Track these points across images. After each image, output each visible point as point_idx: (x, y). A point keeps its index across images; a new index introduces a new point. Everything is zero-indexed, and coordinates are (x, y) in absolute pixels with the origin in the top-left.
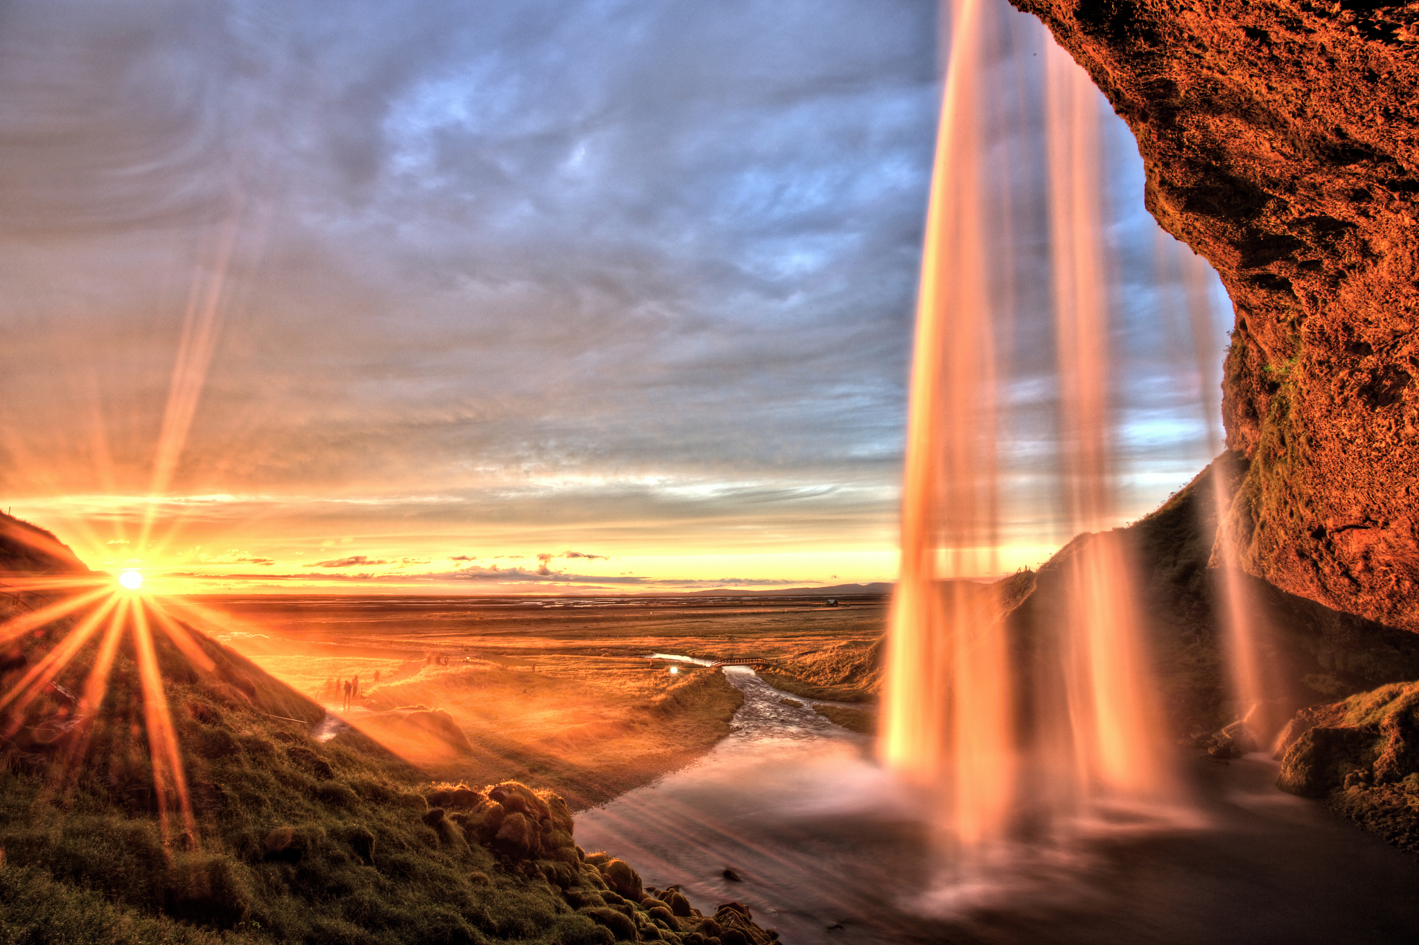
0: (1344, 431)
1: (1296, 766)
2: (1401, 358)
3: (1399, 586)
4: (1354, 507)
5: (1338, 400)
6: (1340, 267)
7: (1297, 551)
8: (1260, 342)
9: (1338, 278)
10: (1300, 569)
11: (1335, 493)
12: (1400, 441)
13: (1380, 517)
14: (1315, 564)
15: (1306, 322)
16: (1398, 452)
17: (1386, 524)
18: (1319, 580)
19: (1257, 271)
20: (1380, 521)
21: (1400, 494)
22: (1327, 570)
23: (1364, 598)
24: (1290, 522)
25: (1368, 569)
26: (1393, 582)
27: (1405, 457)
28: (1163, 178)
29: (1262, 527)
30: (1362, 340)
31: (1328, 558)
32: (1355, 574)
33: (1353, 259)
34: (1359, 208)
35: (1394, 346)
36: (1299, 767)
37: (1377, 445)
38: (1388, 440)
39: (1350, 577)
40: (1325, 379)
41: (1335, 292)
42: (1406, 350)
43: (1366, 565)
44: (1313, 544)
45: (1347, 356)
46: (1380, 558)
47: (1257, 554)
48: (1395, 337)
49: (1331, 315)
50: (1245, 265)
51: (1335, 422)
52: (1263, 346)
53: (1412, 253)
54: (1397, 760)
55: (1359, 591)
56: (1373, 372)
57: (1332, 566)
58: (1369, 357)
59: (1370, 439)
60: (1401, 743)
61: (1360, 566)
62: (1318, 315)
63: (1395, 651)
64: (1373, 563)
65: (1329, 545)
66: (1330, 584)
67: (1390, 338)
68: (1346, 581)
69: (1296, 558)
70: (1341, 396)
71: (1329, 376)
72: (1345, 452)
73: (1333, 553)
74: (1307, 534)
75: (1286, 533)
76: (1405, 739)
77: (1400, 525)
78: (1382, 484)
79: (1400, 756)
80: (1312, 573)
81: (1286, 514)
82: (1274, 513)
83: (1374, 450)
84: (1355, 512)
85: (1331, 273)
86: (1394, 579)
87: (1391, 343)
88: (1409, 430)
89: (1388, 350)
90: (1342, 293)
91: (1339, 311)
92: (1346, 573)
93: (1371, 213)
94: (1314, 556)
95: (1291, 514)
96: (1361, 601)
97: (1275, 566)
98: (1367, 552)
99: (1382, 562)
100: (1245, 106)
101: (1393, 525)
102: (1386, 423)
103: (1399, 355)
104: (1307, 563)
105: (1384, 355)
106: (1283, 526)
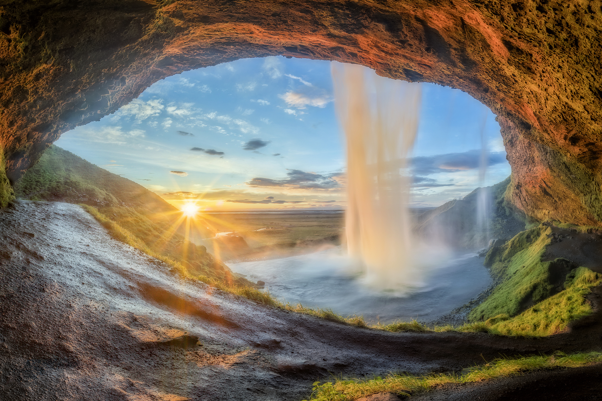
18: (521, 202)
22: (522, 199)
31: (521, 195)
45: (508, 130)
56: (512, 135)
61: (527, 198)
65: (520, 191)
74: (515, 188)
86: (531, 201)
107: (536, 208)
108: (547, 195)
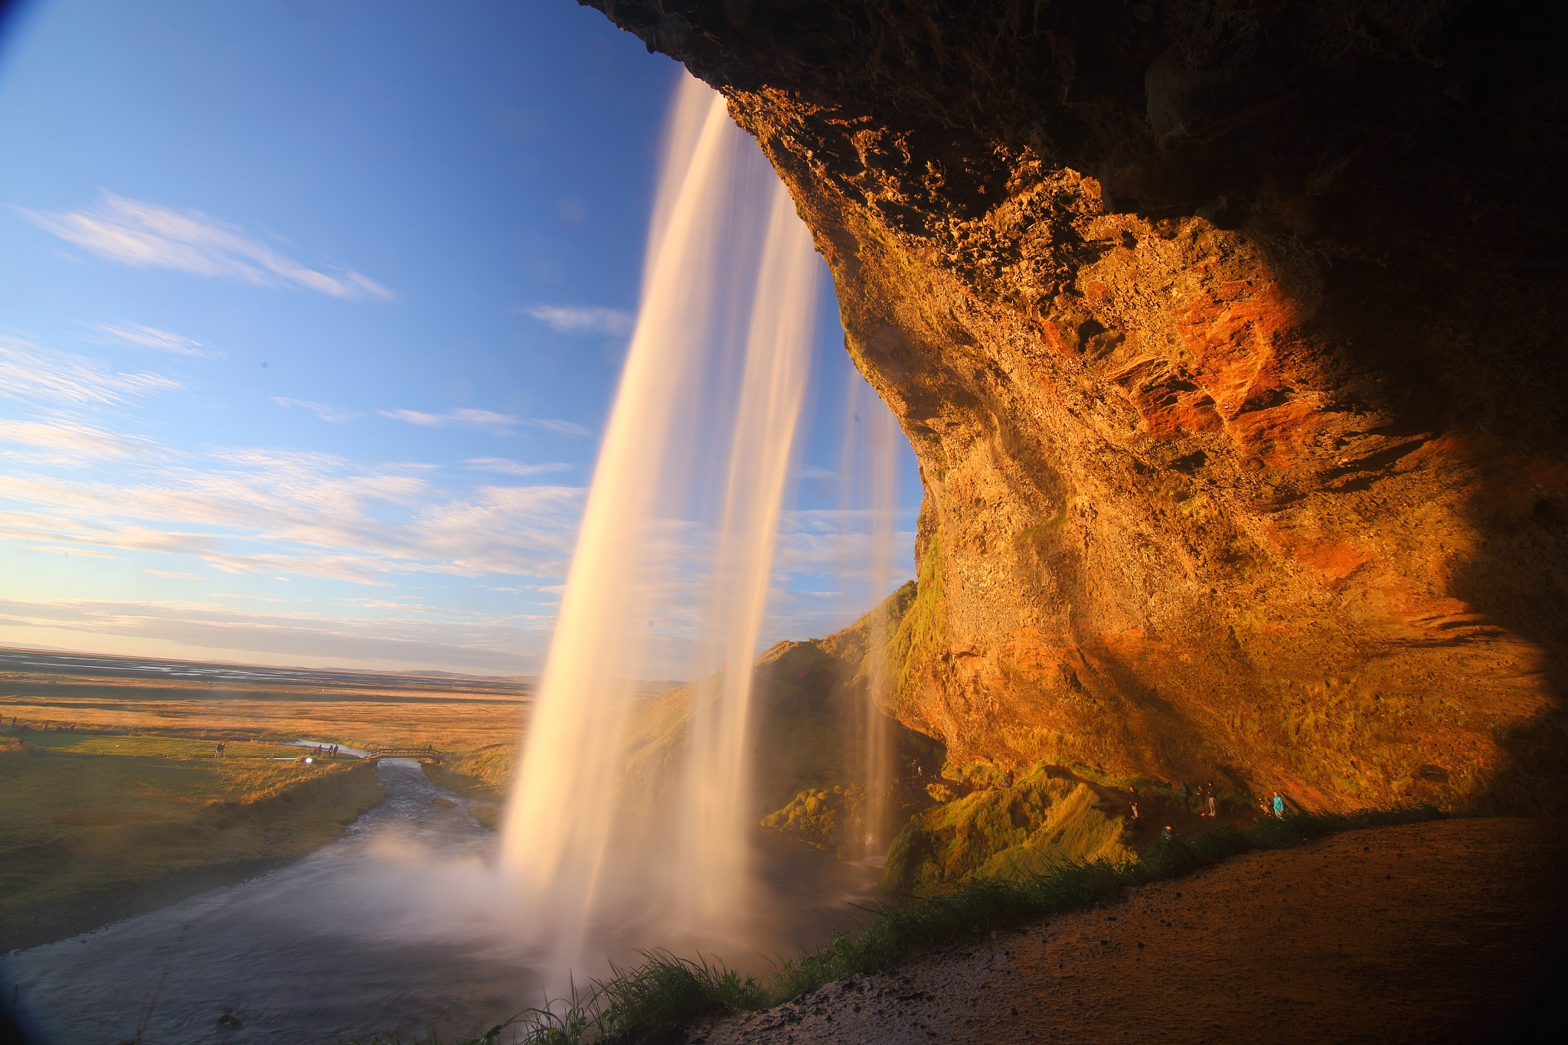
0: (964, 570)
1: (893, 866)
2: (1003, 515)
3: (992, 708)
4: (967, 637)
5: (961, 544)
6: (972, 432)
7: (933, 671)
8: (932, 489)
9: (970, 442)
10: (935, 688)
11: (958, 623)
12: (995, 583)
13: (981, 647)
14: (943, 684)
15: (948, 474)
16: (993, 593)
17: (985, 653)
18: (946, 699)
19: (919, 423)
20: (982, 650)
21: (994, 629)
22: (951, 692)
23: (973, 716)
24: (932, 646)
25: (976, 692)
26: (990, 703)
27: (997, 598)
28: (851, 321)
29: (914, 649)
30: (981, 497)
31: (953, 680)
32: (968, 695)
33: (980, 428)
34: (980, 386)
35: (999, 505)
36: (896, 866)
37: (982, 585)
38: (989, 581)
39: (964, 697)
40: (956, 524)
41: (967, 452)
42: (1007, 508)
43: (975, 688)
44: (943, 666)
45: (971, 507)
46: (984, 682)
47: (908, 673)
48: (1000, 498)
49: (964, 471)
50: (910, 415)
51: (958, 561)
52: (934, 492)
53: (1010, 431)
54: (962, 858)
55: (970, 710)
56: (985, 522)
57: (955, 687)
58: (985, 511)
59: (979, 579)
60: (967, 843)
61: (971, 688)
62: (956, 470)
63: (990, 764)
64: (980, 687)
65: (953, 668)
66: (952, 702)
67: (998, 498)
68: (963, 700)
69: (932, 679)
70: (964, 540)
71: (959, 522)
72: (963, 587)
73: (955, 675)
74: (940, 657)
75: (927, 655)
76: (970, 840)
77: (992, 655)
78: (984, 619)
79: (965, 855)
80: (941, 692)
81: (929, 638)
82: (922, 637)
83: (979, 589)
84: (968, 641)
85: (966, 436)
86: (990, 701)
87: (998, 502)
88: (1001, 575)
89: (996, 507)
90: (973, 454)
91: (969, 469)
92: (962, 695)
93: (988, 392)
94: (944, 677)
95: (932, 639)
96: (970, 719)
97: (919, 684)
98: (975, 676)
99: (984, 685)
100: (902, 275)
101: (989, 654)
102: (989, 567)
103: (1001, 513)
104: (939, 684)
105: (993, 511)
106: (926, 648)
107: (1004, 722)
108: (1078, 691)
